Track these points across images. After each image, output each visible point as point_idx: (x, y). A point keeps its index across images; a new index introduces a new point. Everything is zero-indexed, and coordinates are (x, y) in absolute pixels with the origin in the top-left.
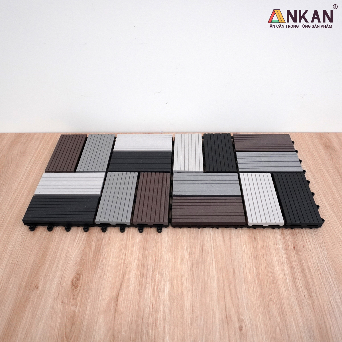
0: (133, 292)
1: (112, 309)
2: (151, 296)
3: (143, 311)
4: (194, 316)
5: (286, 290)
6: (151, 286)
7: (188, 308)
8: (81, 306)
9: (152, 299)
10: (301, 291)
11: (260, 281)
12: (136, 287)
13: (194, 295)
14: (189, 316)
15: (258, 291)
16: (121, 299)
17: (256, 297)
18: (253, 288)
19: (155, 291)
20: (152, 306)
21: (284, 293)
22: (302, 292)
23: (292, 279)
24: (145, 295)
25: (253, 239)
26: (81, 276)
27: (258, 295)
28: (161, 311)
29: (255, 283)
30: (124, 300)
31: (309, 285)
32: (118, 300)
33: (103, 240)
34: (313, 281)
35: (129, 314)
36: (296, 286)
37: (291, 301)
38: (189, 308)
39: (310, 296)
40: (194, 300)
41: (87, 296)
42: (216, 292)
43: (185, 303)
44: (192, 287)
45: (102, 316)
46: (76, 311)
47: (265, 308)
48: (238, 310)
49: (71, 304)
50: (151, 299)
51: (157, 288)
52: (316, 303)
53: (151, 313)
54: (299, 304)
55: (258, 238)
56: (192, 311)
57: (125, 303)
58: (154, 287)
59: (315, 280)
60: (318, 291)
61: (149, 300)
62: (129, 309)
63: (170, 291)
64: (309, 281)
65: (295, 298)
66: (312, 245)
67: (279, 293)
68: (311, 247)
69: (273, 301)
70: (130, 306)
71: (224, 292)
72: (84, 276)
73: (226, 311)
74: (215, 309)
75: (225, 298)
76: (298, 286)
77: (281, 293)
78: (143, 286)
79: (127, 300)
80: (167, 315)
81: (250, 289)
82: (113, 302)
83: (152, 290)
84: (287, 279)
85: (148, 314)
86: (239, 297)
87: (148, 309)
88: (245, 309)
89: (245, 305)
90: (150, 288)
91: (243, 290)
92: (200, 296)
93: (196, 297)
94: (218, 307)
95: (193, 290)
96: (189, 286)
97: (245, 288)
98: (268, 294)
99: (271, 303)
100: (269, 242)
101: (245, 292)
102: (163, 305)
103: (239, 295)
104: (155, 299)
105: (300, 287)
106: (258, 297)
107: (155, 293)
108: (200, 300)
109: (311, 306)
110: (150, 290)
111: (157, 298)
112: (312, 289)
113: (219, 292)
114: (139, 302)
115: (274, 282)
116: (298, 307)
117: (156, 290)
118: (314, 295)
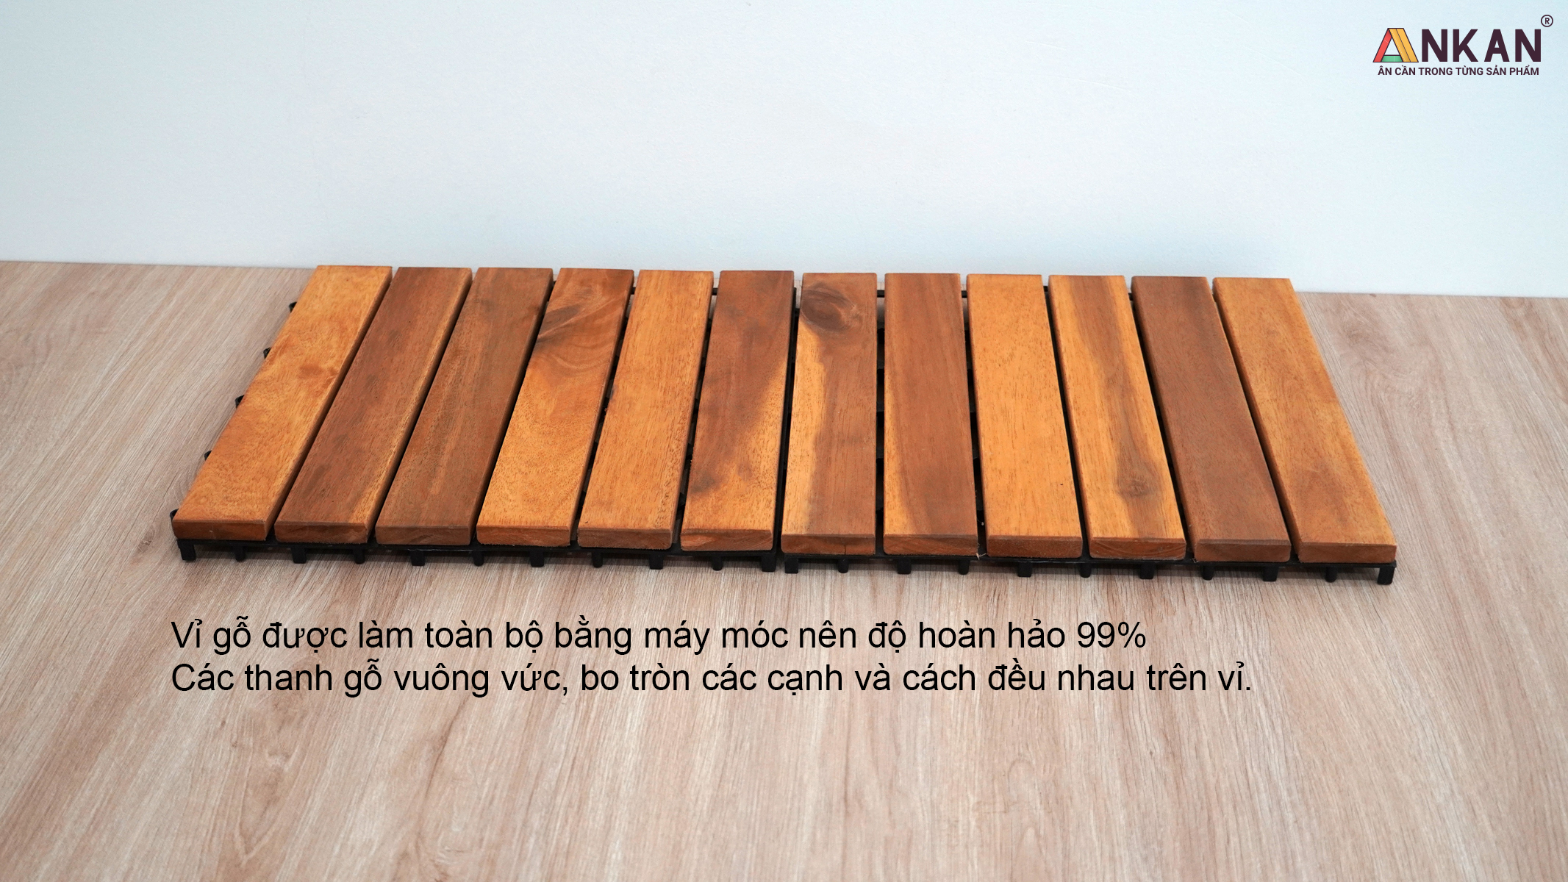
0: (504, 726)
1: (422, 767)
2: (574, 736)
3: (535, 774)
5: (1085, 737)
6: (577, 711)
7: (704, 771)
8: (304, 757)
9: (576, 745)
10: (1141, 739)
11: (991, 710)
12: (520, 711)
13: (733, 738)
15: (979, 734)
16: (458, 742)
17: (969, 749)
18: (958, 728)
19: (590, 725)
21: (1074, 744)
22: (1143, 744)
23: (1114, 709)
24: (551, 734)
25: (988, 596)
27: (976, 746)
28: (606, 776)
29: (972, 715)
30: (467, 746)
31: (1176, 727)
32: (447, 744)
33: (407, 583)
34: (1194, 714)
35: (484, 782)
36: (1127, 726)
37: (1098, 764)
38: (708, 772)
39: (1173, 753)
40: (731, 752)
41: (332, 731)
42: (819, 732)
43: (698, 757)
44: (731, 716)
45: (382, 784)
46: (286, 769)
47: (993, 780)
48: (891, 781)
49: (267, 751)
50: (571, 743)
51: (598, 717)
52: (1192, 773)
53: (566, 779)
54: (1124, 772)
55: (1010, 592)
56: (718, 780)
57: (470, 751)
58: (587, 712)
59: (1202, 715)
60: (1205, 743)
61: (563, 747)
62: (484, 767)
63: (646, 726)
64: (1179, 714)
65: (1115, 758)
66: (1216, 619)
67: (1057, 743)
68: (1209, 624)
69: (1029, 763)
71: (849, 732)
73: (846, 782)
74: (806, 777)
75: (851, 750)
76: (1133, 728)
77: (1062, 742)
78: (546, 711)
80: (624, 787)
81: (948, 730)
82: (426, 748)
83: (577, 722)
84: (1096, 708)
85: (553, 783)
86: (904, 748)
87: (557, 771)
88: (917, 780)
89: (920, 769)
90: (572, 717)
91: (920, 731)
92: (755, 742)
93: (742, 742)
94: (817, 771)
95: (731, 725)
96: (720, 713)
97: (928, 725)
98: (1013, 744)
99: (1021, 768)
100: (1049, 605)
101: (928, 737)
102: (612, 762)
103: (903, 742)
104: (586, 744)
105: (1139, 729)
106: (974, 749)
107: (588, 730)
108: (754, 751)
109: (1171, 780)
110: (571, 721)
112: (1185, 736)
113: (831, 731)
115: (1045, 712)
116: (1118, 782)
117: (591, 721)
118: (1188, 752)
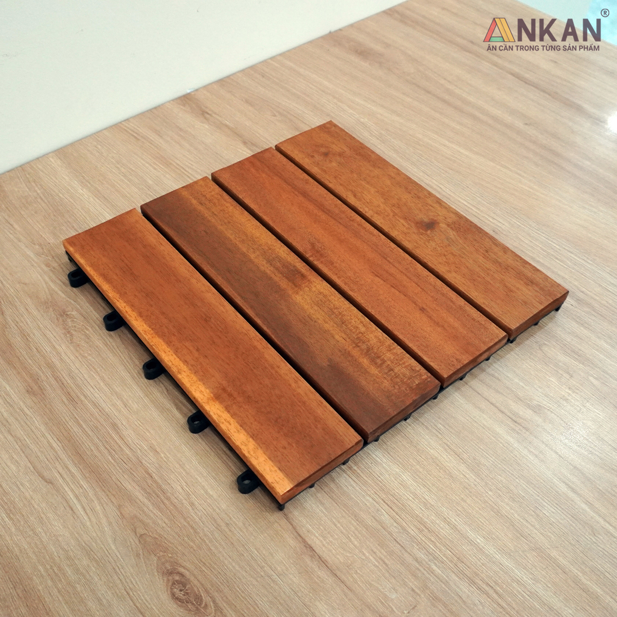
4: (469, 461)
14: (463, 467)
20: (384, 504)
26: (182, 570)
70: (348, 538)
72: (188, 565)
79: (329, 533)
111: (378, 484)
114: (355, 516)
